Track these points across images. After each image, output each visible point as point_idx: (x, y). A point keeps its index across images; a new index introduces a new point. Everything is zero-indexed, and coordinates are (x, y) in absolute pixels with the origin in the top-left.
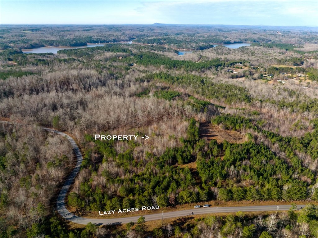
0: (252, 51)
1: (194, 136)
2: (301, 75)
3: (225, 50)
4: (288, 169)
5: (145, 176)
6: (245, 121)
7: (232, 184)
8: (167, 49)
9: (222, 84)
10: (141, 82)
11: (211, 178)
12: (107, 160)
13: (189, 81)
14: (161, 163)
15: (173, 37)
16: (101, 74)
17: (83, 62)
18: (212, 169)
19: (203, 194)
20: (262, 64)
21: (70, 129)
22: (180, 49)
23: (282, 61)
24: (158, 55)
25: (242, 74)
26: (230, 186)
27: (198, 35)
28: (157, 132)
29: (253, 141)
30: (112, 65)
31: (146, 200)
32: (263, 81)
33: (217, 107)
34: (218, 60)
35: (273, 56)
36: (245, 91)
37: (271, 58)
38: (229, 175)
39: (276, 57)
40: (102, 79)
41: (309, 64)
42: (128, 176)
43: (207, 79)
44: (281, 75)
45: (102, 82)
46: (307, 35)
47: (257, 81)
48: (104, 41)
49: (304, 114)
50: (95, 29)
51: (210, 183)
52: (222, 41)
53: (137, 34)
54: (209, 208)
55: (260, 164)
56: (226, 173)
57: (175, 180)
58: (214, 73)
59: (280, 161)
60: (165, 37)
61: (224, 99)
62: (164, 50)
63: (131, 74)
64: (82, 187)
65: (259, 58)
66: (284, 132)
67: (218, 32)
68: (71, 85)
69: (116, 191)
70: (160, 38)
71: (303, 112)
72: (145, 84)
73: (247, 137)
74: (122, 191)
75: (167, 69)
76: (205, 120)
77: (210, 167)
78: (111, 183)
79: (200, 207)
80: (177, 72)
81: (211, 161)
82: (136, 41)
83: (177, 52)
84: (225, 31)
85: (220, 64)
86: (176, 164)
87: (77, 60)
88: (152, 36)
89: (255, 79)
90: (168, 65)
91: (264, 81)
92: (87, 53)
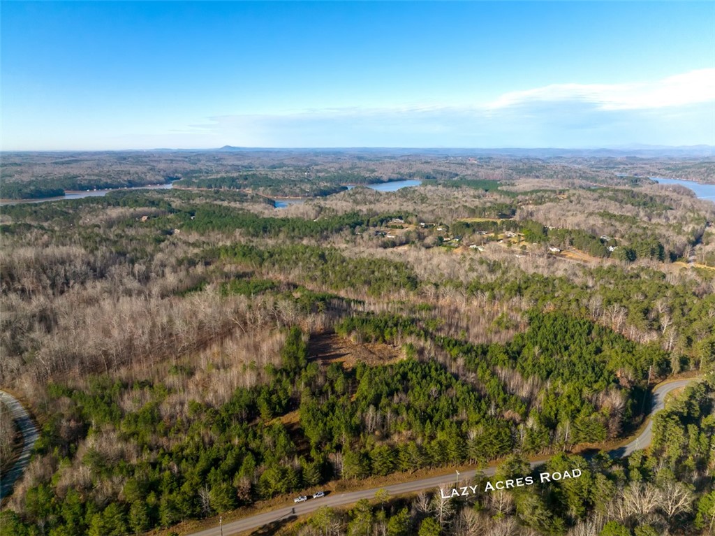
0: (422, 194)
1: (297, 359)
2: (512, 234)
3: (370, 195)
4: (480, 401)
5: (187, 451)
6: (403, 324)
7: (372, 443)
8: (249, 197)
9: (362, 260)
10: (190, 267)
11: (328, 436)
12: (98, 431)
13: (294, 257)
14: (223, 420)
15: (263, 173)
16: (95, 252)
17: (53, 231)
18: (332, 419)
19: (309, 469)
20: (440, 218)
21: (8, 378)
22: (279, 197)
23: (477, 211)
24: (229, 210)
25: (404, 238)
26: (368, 448)
27: (315, 167)
28: (218, 360)
29: (416, 357)
30: (123, 235)
31: (184, 500)
32: (443, 249)
33: (349, 302)
34: (354, 214)
35: (461, 202)
36: (407, 268)
37: (457, 206)
38: (365, 427)
39: (467, 204)
40: (98, 264)
41: (525, 214)
42: (147, 456)
43: (333, 252)
44: (477, 236)
45: (98, 269)
46: (521, 164)
47: (431, 250)
48: (107, 186)
49: (513, 301)
50: (84, 160)
51: (328, 447)
52: (365, 178)
53: (184, 168)
54: (327, 498)
55: (427, 397)
56: (358, 422)
57: (253, 451)
58: (348, 239)
59: (465, 387)
60: (245, 173)
61: (366, 288)
62: (243, 198)
63: (167, 251)
64: (32, 497)
65: (435, 207)
66: (477, 336)
67: (356, 161)
68: (19, 282)
69: (115, 494)
70: (235, 175)
71: (511, 298)
72: (200, 269)
73: (404, 351)
74: (130, 489)
75: (250, 238)
76: (322, 327)
77: (326, 415)
78: (104, 477)
79: (306, 499)
80: (271, 242)
81: (329, 404)
82: (181, 183)
83: (273, 203)
84: (370, 160)
85: (359, 221)
86: (255, 419)
87: (36, 227)
88: (218, 172)
89: (428, 247)
90: (250, 229)
91: (446, 248)
92: (61, 211)
